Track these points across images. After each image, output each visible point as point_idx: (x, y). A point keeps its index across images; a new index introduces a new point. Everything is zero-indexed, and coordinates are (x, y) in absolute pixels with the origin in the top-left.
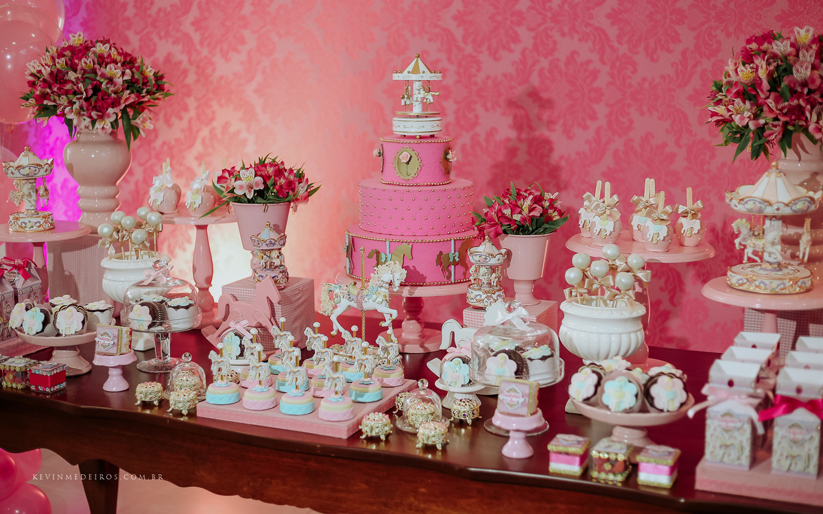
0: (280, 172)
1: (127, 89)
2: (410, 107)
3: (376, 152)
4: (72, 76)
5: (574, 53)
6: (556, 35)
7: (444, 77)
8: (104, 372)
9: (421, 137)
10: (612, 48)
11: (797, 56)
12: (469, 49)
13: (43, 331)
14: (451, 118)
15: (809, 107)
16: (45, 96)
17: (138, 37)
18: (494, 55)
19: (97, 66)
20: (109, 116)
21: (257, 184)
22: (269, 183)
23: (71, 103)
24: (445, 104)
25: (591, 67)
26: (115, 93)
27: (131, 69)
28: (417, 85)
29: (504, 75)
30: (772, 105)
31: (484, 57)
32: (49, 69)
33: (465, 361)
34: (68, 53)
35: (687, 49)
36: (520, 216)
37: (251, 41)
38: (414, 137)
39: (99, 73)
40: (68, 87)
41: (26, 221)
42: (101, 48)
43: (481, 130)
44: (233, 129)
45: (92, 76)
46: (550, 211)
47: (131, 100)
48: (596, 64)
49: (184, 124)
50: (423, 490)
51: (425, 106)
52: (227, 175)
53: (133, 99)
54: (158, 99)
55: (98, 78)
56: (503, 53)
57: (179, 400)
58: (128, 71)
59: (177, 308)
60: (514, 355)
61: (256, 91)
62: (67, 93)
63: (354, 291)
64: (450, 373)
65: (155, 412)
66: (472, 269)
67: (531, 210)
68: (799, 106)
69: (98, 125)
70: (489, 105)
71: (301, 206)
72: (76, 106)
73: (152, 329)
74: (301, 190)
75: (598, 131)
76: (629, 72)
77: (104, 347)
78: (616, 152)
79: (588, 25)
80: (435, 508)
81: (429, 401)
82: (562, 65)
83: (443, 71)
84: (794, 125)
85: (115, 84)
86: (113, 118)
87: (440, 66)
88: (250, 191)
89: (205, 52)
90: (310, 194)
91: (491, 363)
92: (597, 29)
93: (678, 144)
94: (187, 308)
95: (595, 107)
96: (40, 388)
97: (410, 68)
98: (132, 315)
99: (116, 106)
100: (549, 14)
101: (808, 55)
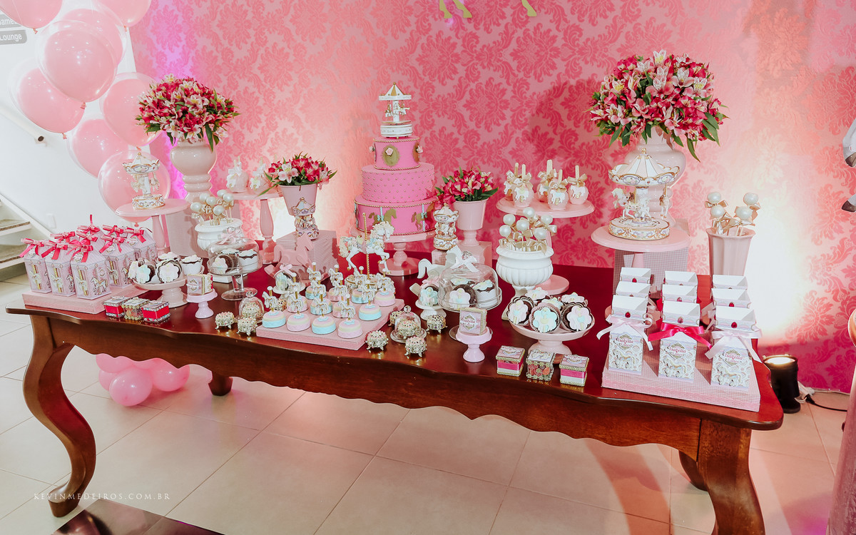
0: (308, 165)
1: (207, 111)
2: (391, 118)
3: (371, 148)
4: (167, 103)
5: (491, 79)
6: (479, 68)
7: (412, 97)
8: (195, 307)
9: (400, 138)
10: (514, 74)
11: (656, 71)
12: (427, 79)
13: (150, 280)
14: (418, 122)
15: (664, 108)
16: (151, 118)
17: (226, 77)
18: (443, 83)
19: (184, 97)
20: (195, 130)
21: (294, 173)
22: (302, 172)
23: (169, 122)
24: (414, 113)
25: (501, 87)
26: (200, 114)
27: (208, 98)
28: (396, 104)
29: (449, 94)
30: (638, 108)
31: (436, 84)
32: (151, 99)
33: (435, 289)
34: (164, 88)
35: (561, 73)
36: (466, 189)
37: (296, 79)
38: (395, 138)
39: (186, 101)
40: (166, 111)
41: (143, 202)
42: (186, 85)
43: (436, 129)
44: (288, 133)
45: (181, 103)
46: (486, 185)
47: (210, 119)
48: (505, 85)
49: (260, 130)
50: (411, 384)
51: (401, 117)
52: (274, 167)
53: (211, 117)
54: (229, 117)
55: (186, 105)
56: (447, 80)
57: (245, 325)
58: (206, 100)
59: (244, 257)
60: (467, 288)
61: (301, 109)
62: (165, 115)
63: (360, 241)
64: (425, 296)
65: (228, 334)
66: (436, 225)
67: (474, 185)
68: (658, 107)
69: (189, 136)
70: (440, 113)
71: (324, 185)
72: (173, 124)
73: (228, 273)
74: (323, 175)
75: (506, 126)
76: (524, 90)
77: (193, 290)
78: (517, 139)
79: (499, 60)
80: (420, 395)
81: (413, 319)
82: (483, 86)
83: (412, 93)
84: (653, 121)
85: (198, 109)
86: (199, 131)
87: (410, 90)
88: (289, 178)
89: (268, 86)
90: (330, 177)
91: (453, 294)
92: (505, 63)
93: (555, 132)
94: (251, 257)
95: (504, 111)
96: (151, 320)
97: (390, 92)
98: (214, 265)
99: (200, 123)
100: (475, 55)
101: (663, 70)
